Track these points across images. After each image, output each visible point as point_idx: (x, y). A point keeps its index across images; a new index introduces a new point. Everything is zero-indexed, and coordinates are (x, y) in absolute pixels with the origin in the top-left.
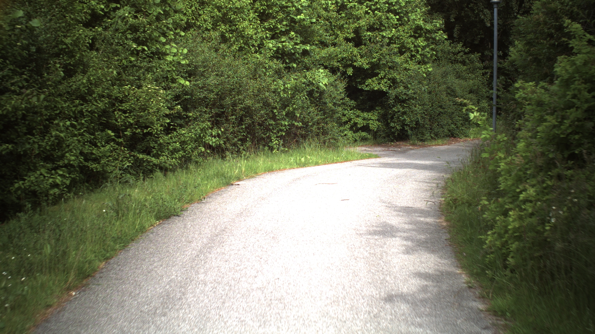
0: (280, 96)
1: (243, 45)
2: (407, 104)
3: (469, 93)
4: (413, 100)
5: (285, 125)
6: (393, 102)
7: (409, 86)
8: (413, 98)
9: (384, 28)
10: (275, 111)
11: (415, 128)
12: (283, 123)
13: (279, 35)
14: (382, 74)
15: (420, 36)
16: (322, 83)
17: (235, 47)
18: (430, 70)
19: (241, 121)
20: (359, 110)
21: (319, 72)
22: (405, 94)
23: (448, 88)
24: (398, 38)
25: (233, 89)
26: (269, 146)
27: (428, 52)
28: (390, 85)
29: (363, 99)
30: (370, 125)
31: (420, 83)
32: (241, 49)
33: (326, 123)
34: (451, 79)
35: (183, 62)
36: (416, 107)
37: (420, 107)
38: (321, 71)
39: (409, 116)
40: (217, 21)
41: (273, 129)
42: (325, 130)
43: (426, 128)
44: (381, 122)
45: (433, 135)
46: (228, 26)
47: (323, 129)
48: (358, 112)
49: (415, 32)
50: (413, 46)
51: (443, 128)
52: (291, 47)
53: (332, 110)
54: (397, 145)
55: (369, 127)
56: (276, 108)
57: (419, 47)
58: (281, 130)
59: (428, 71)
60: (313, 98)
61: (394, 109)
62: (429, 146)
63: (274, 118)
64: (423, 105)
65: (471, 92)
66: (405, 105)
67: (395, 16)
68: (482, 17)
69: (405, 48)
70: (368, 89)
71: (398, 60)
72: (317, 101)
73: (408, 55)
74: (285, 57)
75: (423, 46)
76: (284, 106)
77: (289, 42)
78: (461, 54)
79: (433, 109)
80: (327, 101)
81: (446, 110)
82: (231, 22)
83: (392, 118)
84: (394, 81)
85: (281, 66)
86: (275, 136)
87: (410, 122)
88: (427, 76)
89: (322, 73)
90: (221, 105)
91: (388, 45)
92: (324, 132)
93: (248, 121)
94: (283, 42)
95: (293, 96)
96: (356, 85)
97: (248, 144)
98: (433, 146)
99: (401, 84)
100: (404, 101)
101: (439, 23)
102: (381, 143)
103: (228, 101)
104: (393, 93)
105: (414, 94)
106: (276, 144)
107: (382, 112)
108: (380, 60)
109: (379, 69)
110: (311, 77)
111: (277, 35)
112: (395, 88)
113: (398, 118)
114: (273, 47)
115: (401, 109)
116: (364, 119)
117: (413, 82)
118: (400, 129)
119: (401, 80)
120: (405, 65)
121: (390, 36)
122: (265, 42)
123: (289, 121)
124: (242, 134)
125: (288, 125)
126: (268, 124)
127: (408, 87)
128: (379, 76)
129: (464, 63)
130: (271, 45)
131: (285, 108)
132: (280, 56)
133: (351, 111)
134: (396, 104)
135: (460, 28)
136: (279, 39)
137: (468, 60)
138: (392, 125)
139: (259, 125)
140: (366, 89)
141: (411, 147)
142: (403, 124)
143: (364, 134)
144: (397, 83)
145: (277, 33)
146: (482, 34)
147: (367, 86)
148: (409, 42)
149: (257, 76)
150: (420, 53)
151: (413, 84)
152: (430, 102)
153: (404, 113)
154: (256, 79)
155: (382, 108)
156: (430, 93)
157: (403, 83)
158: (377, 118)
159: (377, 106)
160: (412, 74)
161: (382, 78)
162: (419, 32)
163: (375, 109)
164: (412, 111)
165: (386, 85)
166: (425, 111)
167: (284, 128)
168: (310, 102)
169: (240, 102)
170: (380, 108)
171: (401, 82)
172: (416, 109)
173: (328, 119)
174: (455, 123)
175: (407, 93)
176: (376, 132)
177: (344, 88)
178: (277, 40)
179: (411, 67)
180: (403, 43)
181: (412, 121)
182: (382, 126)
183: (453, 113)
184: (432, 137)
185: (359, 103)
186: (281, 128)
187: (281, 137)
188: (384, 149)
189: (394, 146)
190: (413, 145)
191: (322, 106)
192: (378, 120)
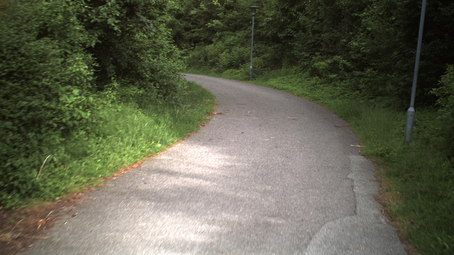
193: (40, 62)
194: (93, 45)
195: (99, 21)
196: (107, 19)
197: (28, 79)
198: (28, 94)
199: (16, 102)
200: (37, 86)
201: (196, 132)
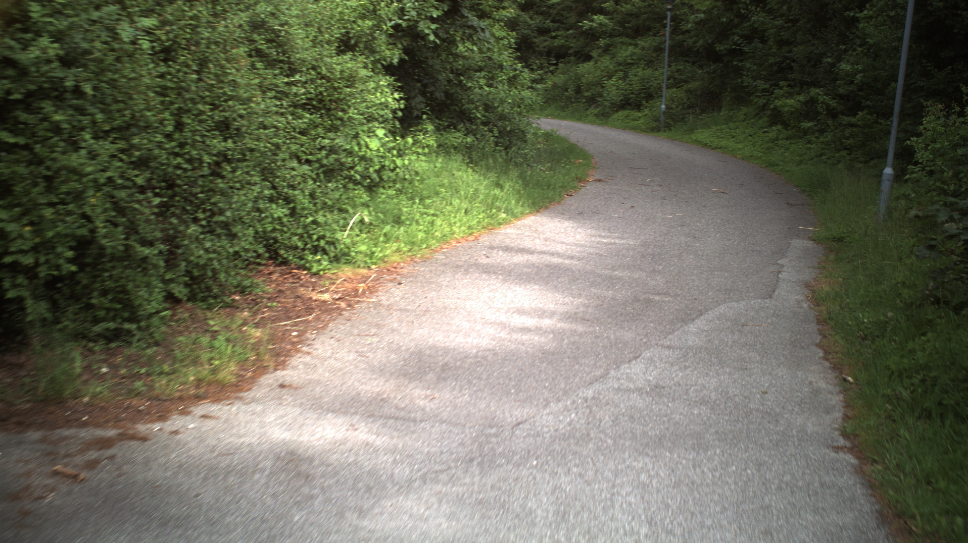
2: (16, 127)
4: (59, 102)
64: (123, 129)
81: (248, 142)
164: (48, 180)
174: (286, 197)
175: (21, 59)
193: (347, 87)
195: (404, 24)
196: (417, 22)
197: (329, 110)
198: (330, 131)
199: (314, 140)
200: (341, 119)
201: (559, 203)
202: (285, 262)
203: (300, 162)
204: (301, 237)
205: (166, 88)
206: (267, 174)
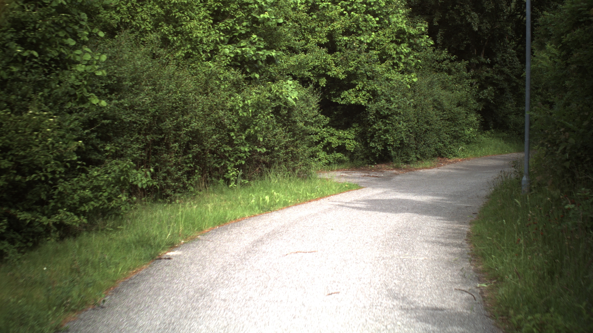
0: (239, 115)
1: (191, 51)
2: (389, 120)
3: (457, 106)
4: (397, 115)
5: (245, 152)
6: (374, 118)
7: (392, 99)
8: (397, 114)
9: (361, 32)
10: (232, 134)
11: (399, 148)
12: (242, 148)
13: (238, 39)
14: (360, 85)
15: (403, 42)
16: (291, 97)
17: (180, 54)
18: (415, 80)
19: (186, 149)
20: (333, 127)
21: (287, 84)
22: (387, 108)
23: (435, 100)
24: (378, 44)
25: (177, 108)
26: (224, 178)
27: (412, 60)
28: (370, 99)
29: (338, 115)
30: (347, 145)
31: (404, 95)
32: (188, 56)
33: (296, 147)
34: (437, 90)
35: (99, 73)
36: (399, 123)
37: (405, 124)
38: (290, 82)
39: (392, 135)
40: (159, 20)
41: (229, 156)
42: (295, 154)
43: (411, 148)
44: (359, 142)
45: (419, 156)
46: (171, 27)
47: (292, 154)
48: (332, 130)
49: (397, 37)
50: (395, 52)
51: (429, 147)
52: (253, 53)
53: (303, 131)
54: (379, 169)
55: (346, 147)
56: (233, 130)
57: (402, 53)
58: (240, 158)
59: (413, 81)
60: (280, 116)
61: (374, 127)
62: (416, 169)
63: (231, 143)
64: (408, 121)
65: (459, 105)
66: (387, 121)
67: (375, 17)
68: (469, 20)
69: (386, 54)
70: (344, 103)
71: (378, 68)
72: (285, 120)
73: (390, 63)
74: (246, 66)
75: (406, 54)
76: (244, 128)
77: (250, 47)
78: (446, 62)
79: (419, 126)
80: (298, 119)
81: (433, 127)
82: (176, 22)
83: (372, 137)
84: (374, 93)
85: (240, 76)
86: (233, 165)
87: (393, 142)
88: (411, 87)
89: (290, 85)
90: (160, 129)
91: (367, 51)
92: (293, 157)
93: (196, 148)
94: (243, 47)
95: (255, 115)
96: (330, 98)
97: (197, 177)
98: (420, 169)
99: (382, 97)
100: (386, 117)
101: (423, 27)
102: (360, 166)
103: (168, 124)
104: (372, 107)
105: (398, 108)
106: (233, 175)
107: (360, 130)
108: (357, 68)
109: (356, 79)
110: (277, 91)
111: (235, 38)
112: (375, 102)
113: (379, 137)
114: (230, 53)
115: (383, 127)
116: (339, 138)
117: (397, 95)
118: (382, 150)
119: (383, 92)
120: (386, 75)
121: (368, 41)
122: (220, 47)
123: (250, 147)
124: (189, 165)
125: (248, 152)
126: (223, 151)
127: (390, 100)
128: (357, 87)
129: (449, 72)
130: (227, 51)
131: (245, 130)
132: (239, 64)
133: (323, 128)
134: (377, 121)
135: (444, 33)
136: (238, 44)
137: (455, 69)
138: (372, 144)
139: (212, 152)
140: (342, 103)
141: (394, 171)
142: (386, 144)
143: (339, 155)
144: (378, 95)
145: (235, 36)
146: (468, 40)
147: (342, 99)
148: (391, 49)
149: (209, 91)
150: (403, 61)
151: (396, 97)
152: (415, 117)
153: (387, 131)
154: (207, 94)
155: (360, 125)
156: (415, 107)
157: (385, 96)
158: (354, 137)
159: (353, 123)
160: (395, 85)
161: (359, 90)
162: (402, 36)
163: (352, 126)
164: (395, 129)
165: (365, 98)
166: (410, 129)
167: (243, 155)
168: (276, 121)
169: (185, 124)
170: (357, 125)
171: (382, 95)
172: (400, 126)
173: (298, 142)
174: (443, 141)
175: (390, 107)
176: (353, 153)
177: (318, 103)
178: (235, 45)
179: (394, 77)
180: (384, 49)
181: (395, 141)
182: (360, 145)
183: (440, 130)
184: (418, 159)
185: (333, 119)
186: (240, 155)
187: (240, 167)
188: (363, 174)
189: (375, 170)
190: (397, 168)
191: (291, 125)
192: (355, 139)
194: (481, 109)
195: (483, 98)
196: (487, 97)
198: (454, 126)
202: (443, 157)
203: (446, 134)
204: (447, 151)
205: (415, 114)
206: (438, 136)
